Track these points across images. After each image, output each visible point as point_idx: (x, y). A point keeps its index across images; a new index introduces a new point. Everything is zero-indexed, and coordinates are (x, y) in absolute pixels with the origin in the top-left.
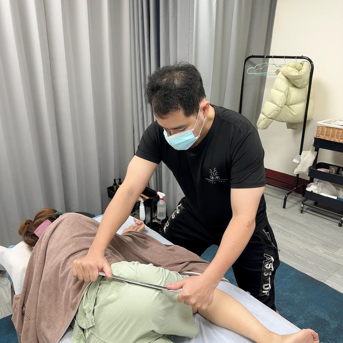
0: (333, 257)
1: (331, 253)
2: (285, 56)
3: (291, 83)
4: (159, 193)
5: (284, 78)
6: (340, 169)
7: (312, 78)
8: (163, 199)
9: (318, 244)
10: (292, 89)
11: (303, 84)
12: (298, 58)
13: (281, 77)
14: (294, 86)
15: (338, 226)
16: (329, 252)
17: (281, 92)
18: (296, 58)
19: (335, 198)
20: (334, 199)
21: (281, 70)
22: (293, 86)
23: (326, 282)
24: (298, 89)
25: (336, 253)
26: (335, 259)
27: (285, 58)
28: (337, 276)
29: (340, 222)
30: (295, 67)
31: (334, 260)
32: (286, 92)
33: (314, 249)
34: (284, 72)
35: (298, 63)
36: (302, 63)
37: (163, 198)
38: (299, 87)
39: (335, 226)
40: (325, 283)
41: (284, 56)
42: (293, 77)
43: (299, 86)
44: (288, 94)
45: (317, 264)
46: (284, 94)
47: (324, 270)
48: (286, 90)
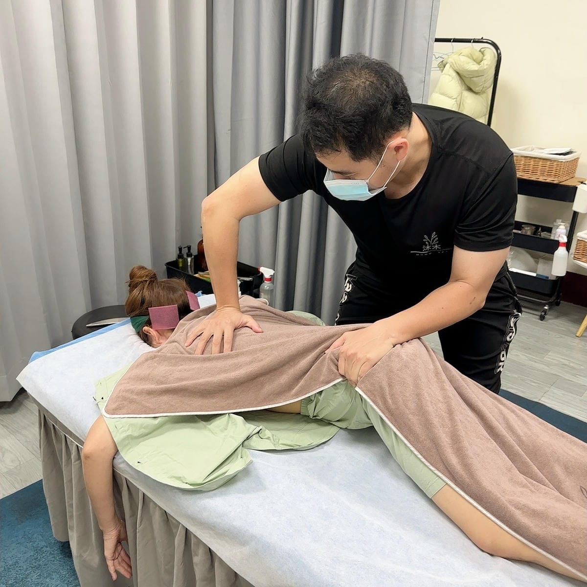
0: (542, 365)
1: (538, 359)
2: (453, 38)
3: (465, 83)
4: (262, 270)
5: (454, 74)
6: (538, 230)
7: (498, 76)
8: (270, 280)
9: (516, 347)
10: (467, 94)
11: (485, 85)
12: (475, 41)
13: (449, 73)
14: (470, 89)
15: (538, 319)
16: (534, 357)
17: (450, 99)
18: (472, 41)
19: (534, 275)
20: (534, 277)
21: (448, 61)
22: (467, 90)
23: (542, 401)
24: (474, 95)
25: (545, 358)
26: (546, 367)
27: (453, 42)
28: (555, 391)
29: (543, 313)
30: (471, 57)
31: (546, 369)
32: (458, 99)
33: (511, 354)
34: (454, 63)
35: (476, 50)
36: (482, 50)
37: (270, 277)
38: (477, 92)
39: (534, 320)
40: (540, 402)
41: (451, 39)
42: (469, 73)
43: (477, 89)
44: (460, 103)
45: (521, 376)
46: (455, 103)
47: (534, 384)
48: (458, 96)
